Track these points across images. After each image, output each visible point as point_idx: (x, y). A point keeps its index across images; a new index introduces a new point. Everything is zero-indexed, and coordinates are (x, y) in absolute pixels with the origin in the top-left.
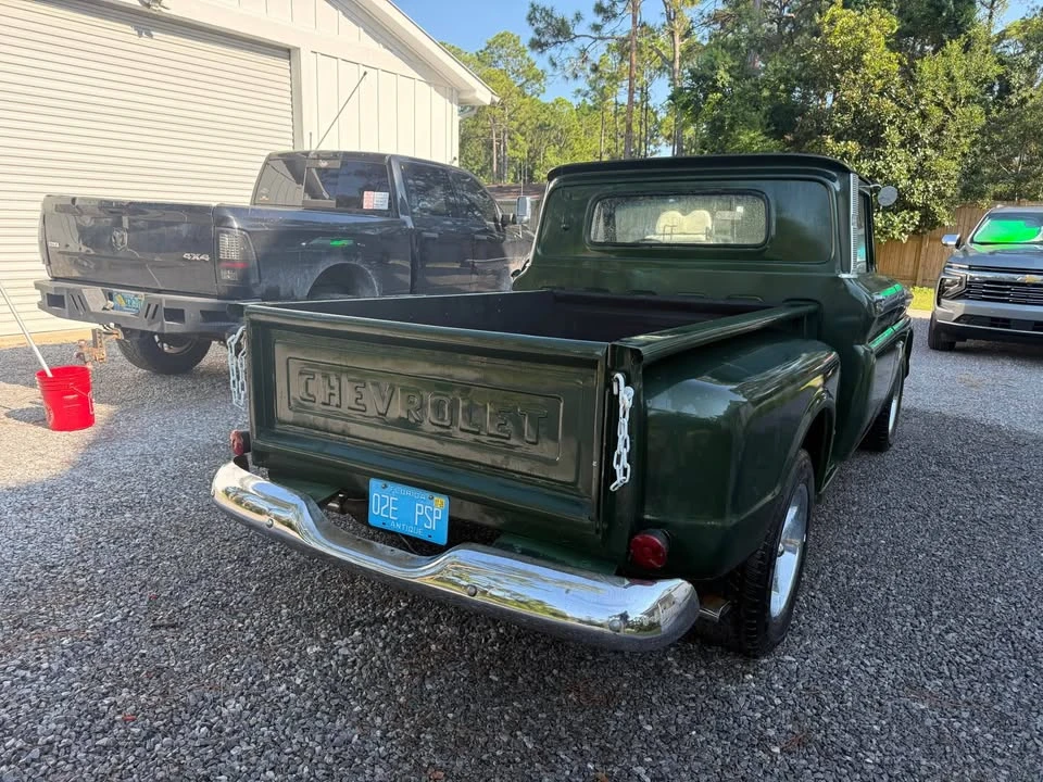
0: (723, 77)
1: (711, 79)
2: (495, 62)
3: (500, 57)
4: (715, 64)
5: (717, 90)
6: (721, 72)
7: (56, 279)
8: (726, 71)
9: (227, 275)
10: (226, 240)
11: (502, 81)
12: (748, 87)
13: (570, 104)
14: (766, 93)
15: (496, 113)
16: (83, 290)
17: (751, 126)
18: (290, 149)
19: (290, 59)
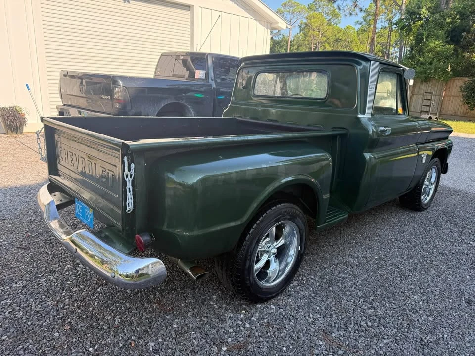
0: (424, 12)
1: (418, 14)
2: (317, 9)
3: (320, 6)
4: (421, 6)
5: (420, 19)
6: (423, 10)
7: (65, 105)
8: (426, 9)
9: (117, 106)
10: (117, 90)
11: (319, 18)
12: (438, 17)
13: (354, 29)
14: (448, 20)
15: (315, 34)
16: (70, 110)
17: (438, 38)
18: (189, 51)
19: (190, 11)
